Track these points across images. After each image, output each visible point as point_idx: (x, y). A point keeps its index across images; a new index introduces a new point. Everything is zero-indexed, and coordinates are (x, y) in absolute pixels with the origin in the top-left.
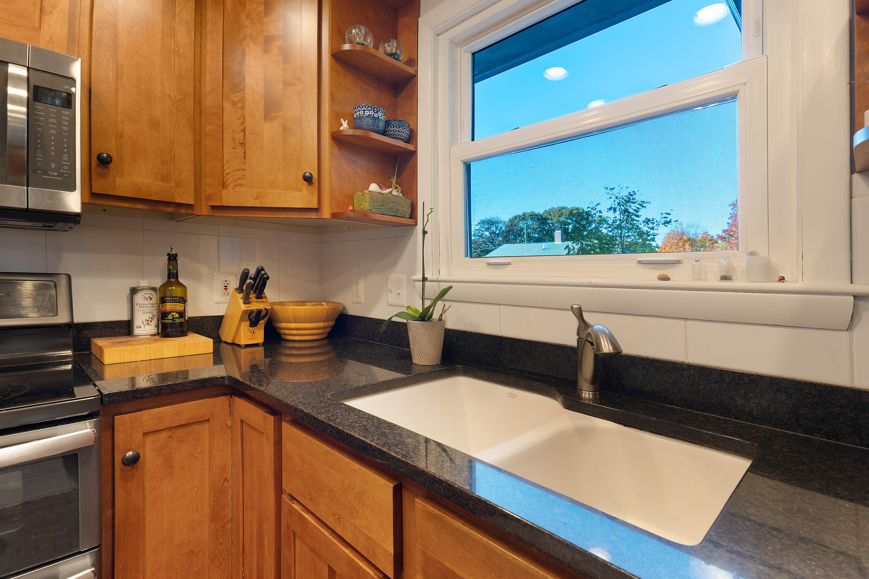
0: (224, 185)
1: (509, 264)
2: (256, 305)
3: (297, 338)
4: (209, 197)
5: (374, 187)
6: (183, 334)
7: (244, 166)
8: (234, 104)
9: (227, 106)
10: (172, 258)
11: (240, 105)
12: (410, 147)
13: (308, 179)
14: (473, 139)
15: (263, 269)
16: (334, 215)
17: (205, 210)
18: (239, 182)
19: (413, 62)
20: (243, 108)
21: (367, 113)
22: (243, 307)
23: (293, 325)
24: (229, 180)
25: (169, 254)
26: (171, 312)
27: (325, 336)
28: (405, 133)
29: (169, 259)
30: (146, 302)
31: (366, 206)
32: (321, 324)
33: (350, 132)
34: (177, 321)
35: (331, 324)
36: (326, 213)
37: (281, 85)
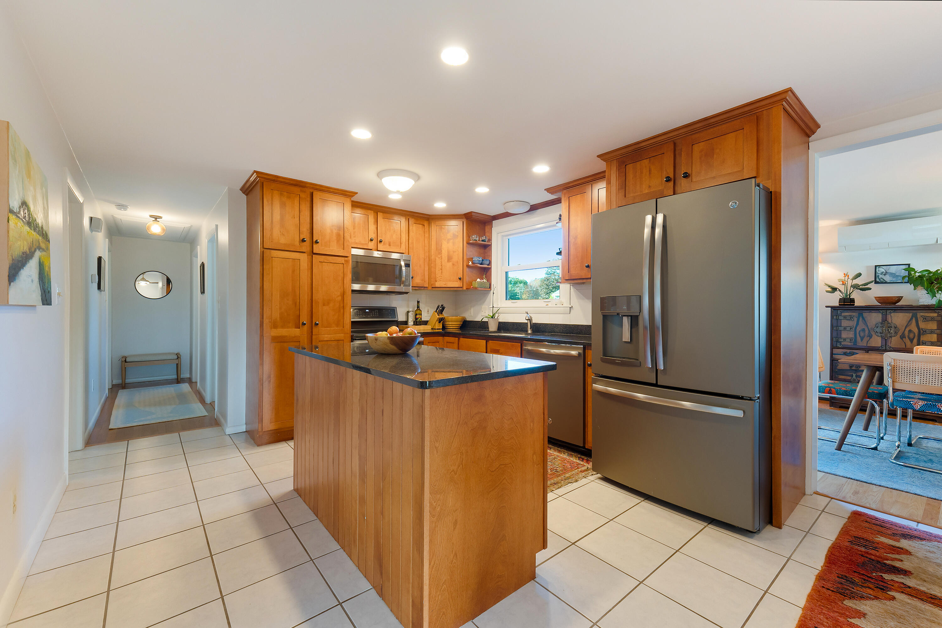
0: (436, 281)
1: (517, 302)
2: (441, 316)
3: (451, 328)
4: (432, 285)
5: (478, 280)
6: (420, 325)
7: (441, 275)
8: (439, 258)
9: (437, 258)
10: (418, 302)
11: (441, 258)
12: (489, 267)
13: (460, 279)
14: (509, 266)
15: (443, 305)
16: (467, 289)
17: (430, 288)
18: (440, 280)
19: (490, 240)
20: (441, 259)
21: (477, 259)
22: (438, 317)
23: (450, 323)
24: (437, 279)
25: (417, 301)
26: (418, 318)
27: (459, 327)
28: (488, 262)
29: (418, 303)
30: (412, 315)
31: (476, 286)
32: (459, 323)
33: (472, 265)
34: (420, 321)
35: (462, 323)
36: (465, 288)
37: (452, 252)
